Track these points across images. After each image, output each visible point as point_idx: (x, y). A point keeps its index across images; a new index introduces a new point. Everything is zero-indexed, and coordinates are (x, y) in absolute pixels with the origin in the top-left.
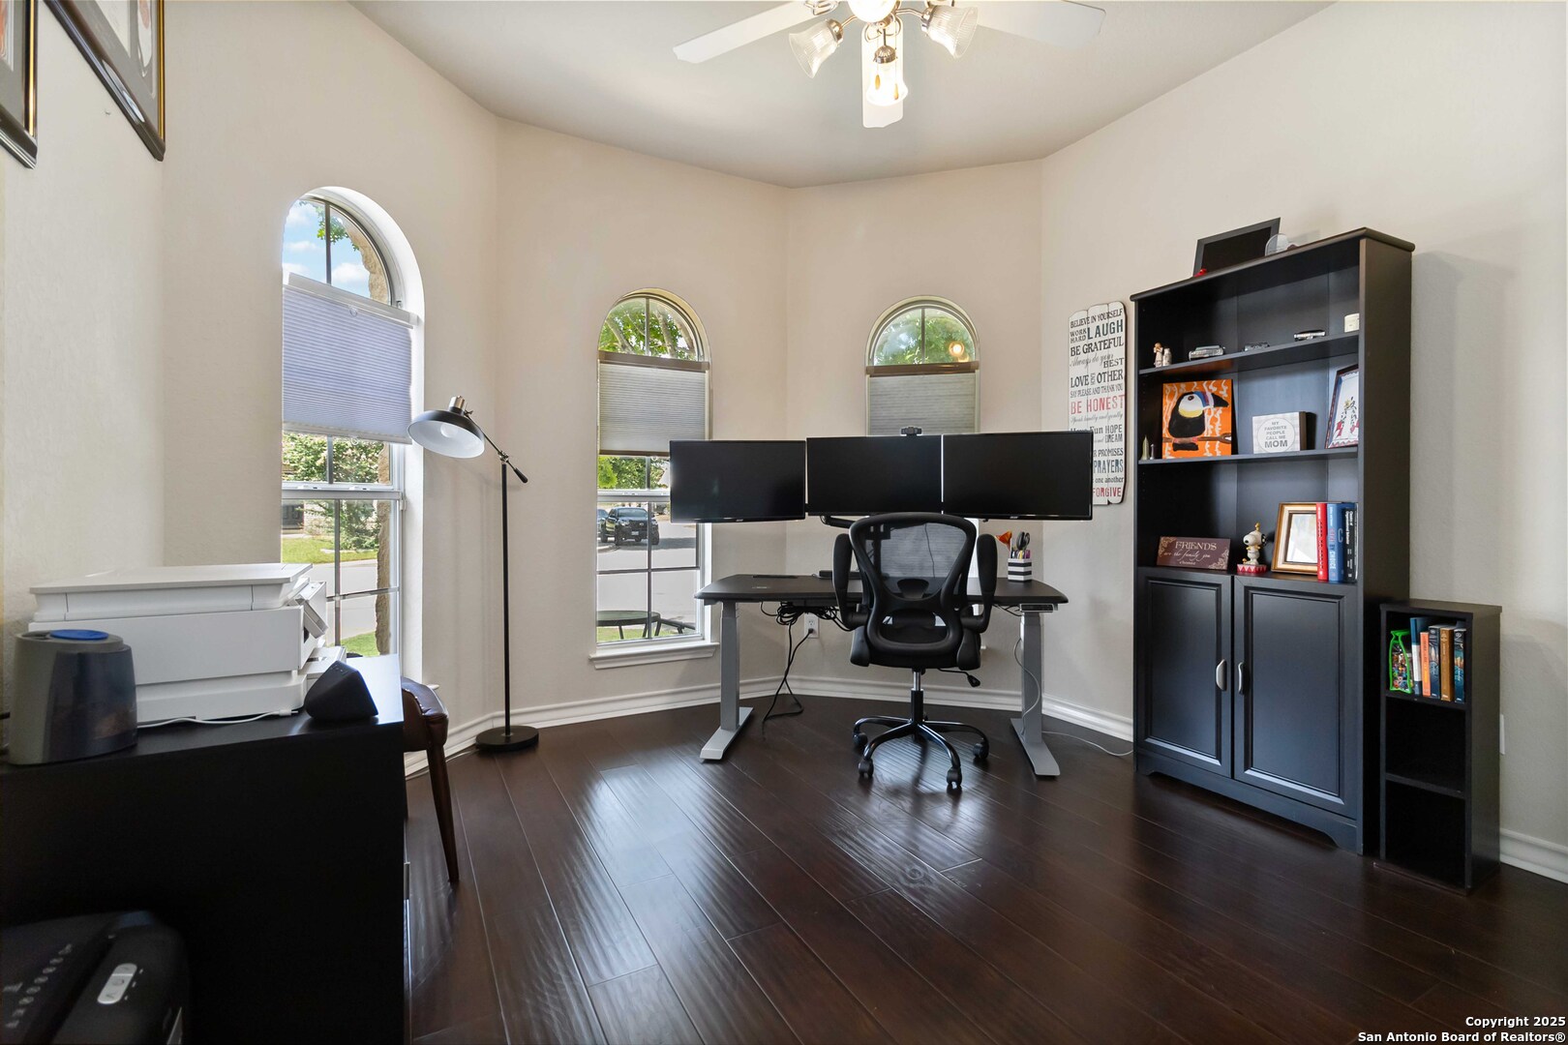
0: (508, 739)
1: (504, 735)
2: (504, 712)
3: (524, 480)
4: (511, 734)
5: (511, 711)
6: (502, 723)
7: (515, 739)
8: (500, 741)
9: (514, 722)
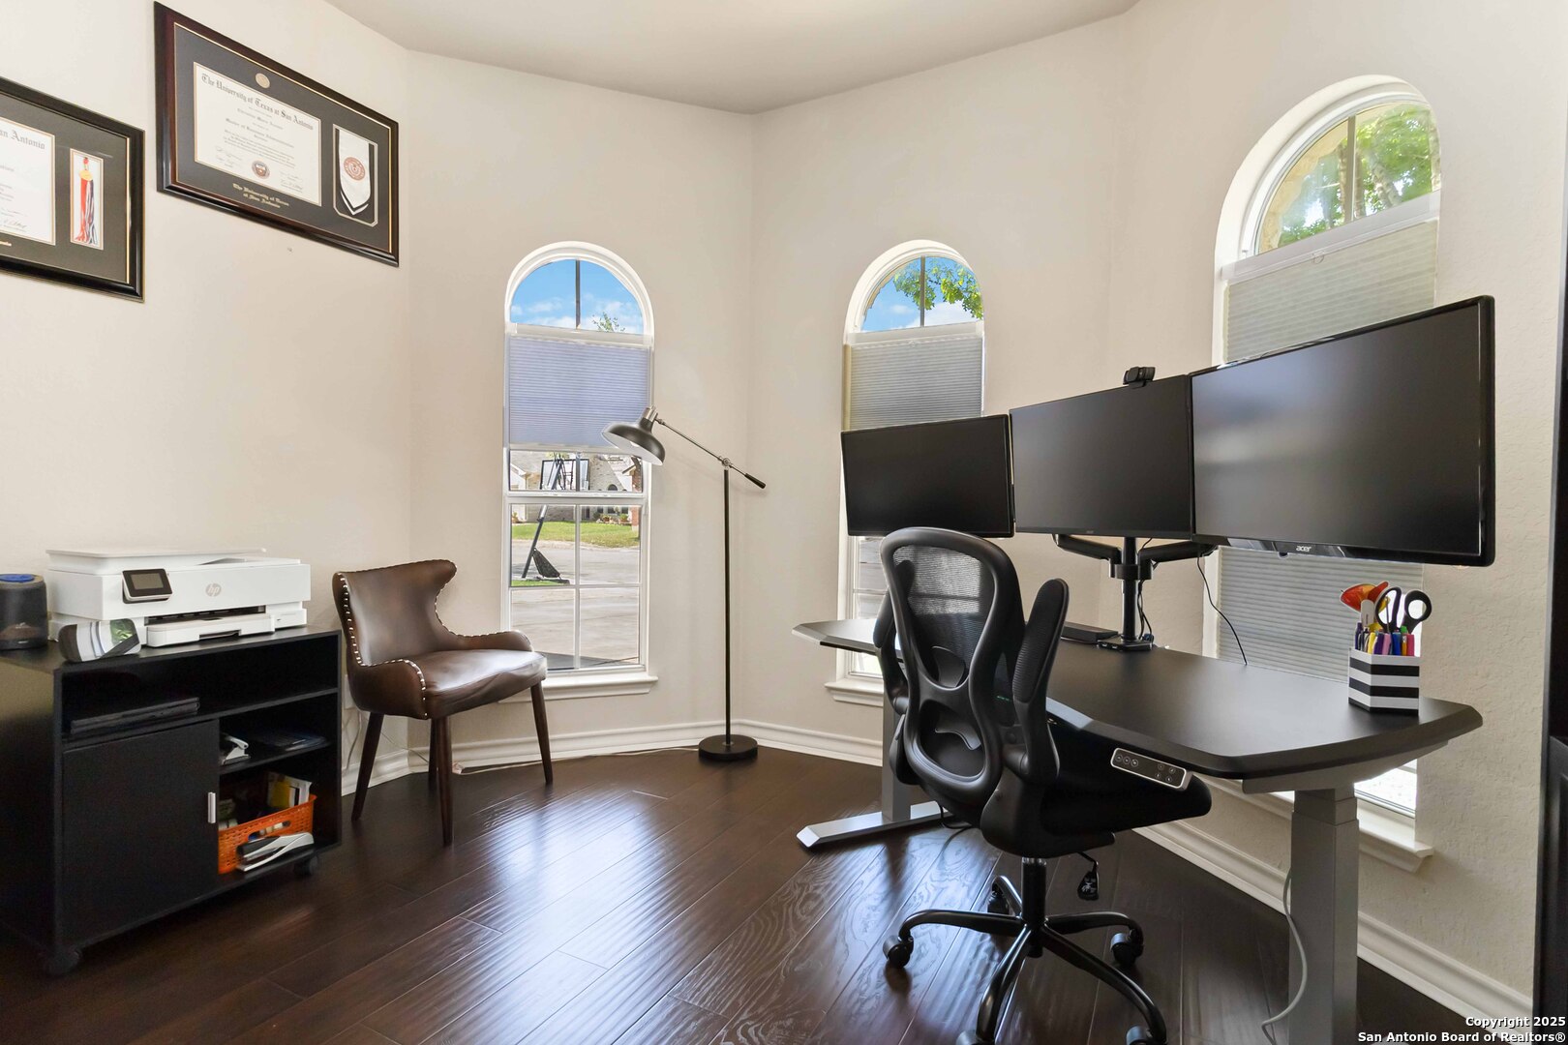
0: (728, 748)
1: (725, 743)
2: (725, 721)
3: (762, 486)
4: (732, 743)
5: (732, 721)
6: (723, 732)
7: (736, 749)
8: (720, 750)
9: (734, 731)
